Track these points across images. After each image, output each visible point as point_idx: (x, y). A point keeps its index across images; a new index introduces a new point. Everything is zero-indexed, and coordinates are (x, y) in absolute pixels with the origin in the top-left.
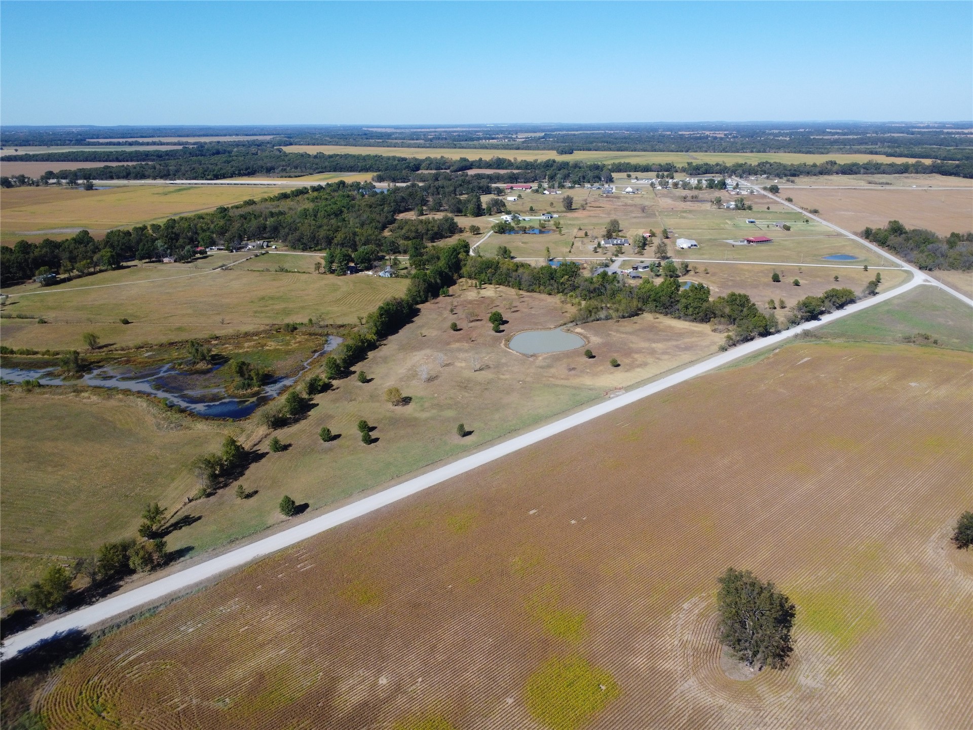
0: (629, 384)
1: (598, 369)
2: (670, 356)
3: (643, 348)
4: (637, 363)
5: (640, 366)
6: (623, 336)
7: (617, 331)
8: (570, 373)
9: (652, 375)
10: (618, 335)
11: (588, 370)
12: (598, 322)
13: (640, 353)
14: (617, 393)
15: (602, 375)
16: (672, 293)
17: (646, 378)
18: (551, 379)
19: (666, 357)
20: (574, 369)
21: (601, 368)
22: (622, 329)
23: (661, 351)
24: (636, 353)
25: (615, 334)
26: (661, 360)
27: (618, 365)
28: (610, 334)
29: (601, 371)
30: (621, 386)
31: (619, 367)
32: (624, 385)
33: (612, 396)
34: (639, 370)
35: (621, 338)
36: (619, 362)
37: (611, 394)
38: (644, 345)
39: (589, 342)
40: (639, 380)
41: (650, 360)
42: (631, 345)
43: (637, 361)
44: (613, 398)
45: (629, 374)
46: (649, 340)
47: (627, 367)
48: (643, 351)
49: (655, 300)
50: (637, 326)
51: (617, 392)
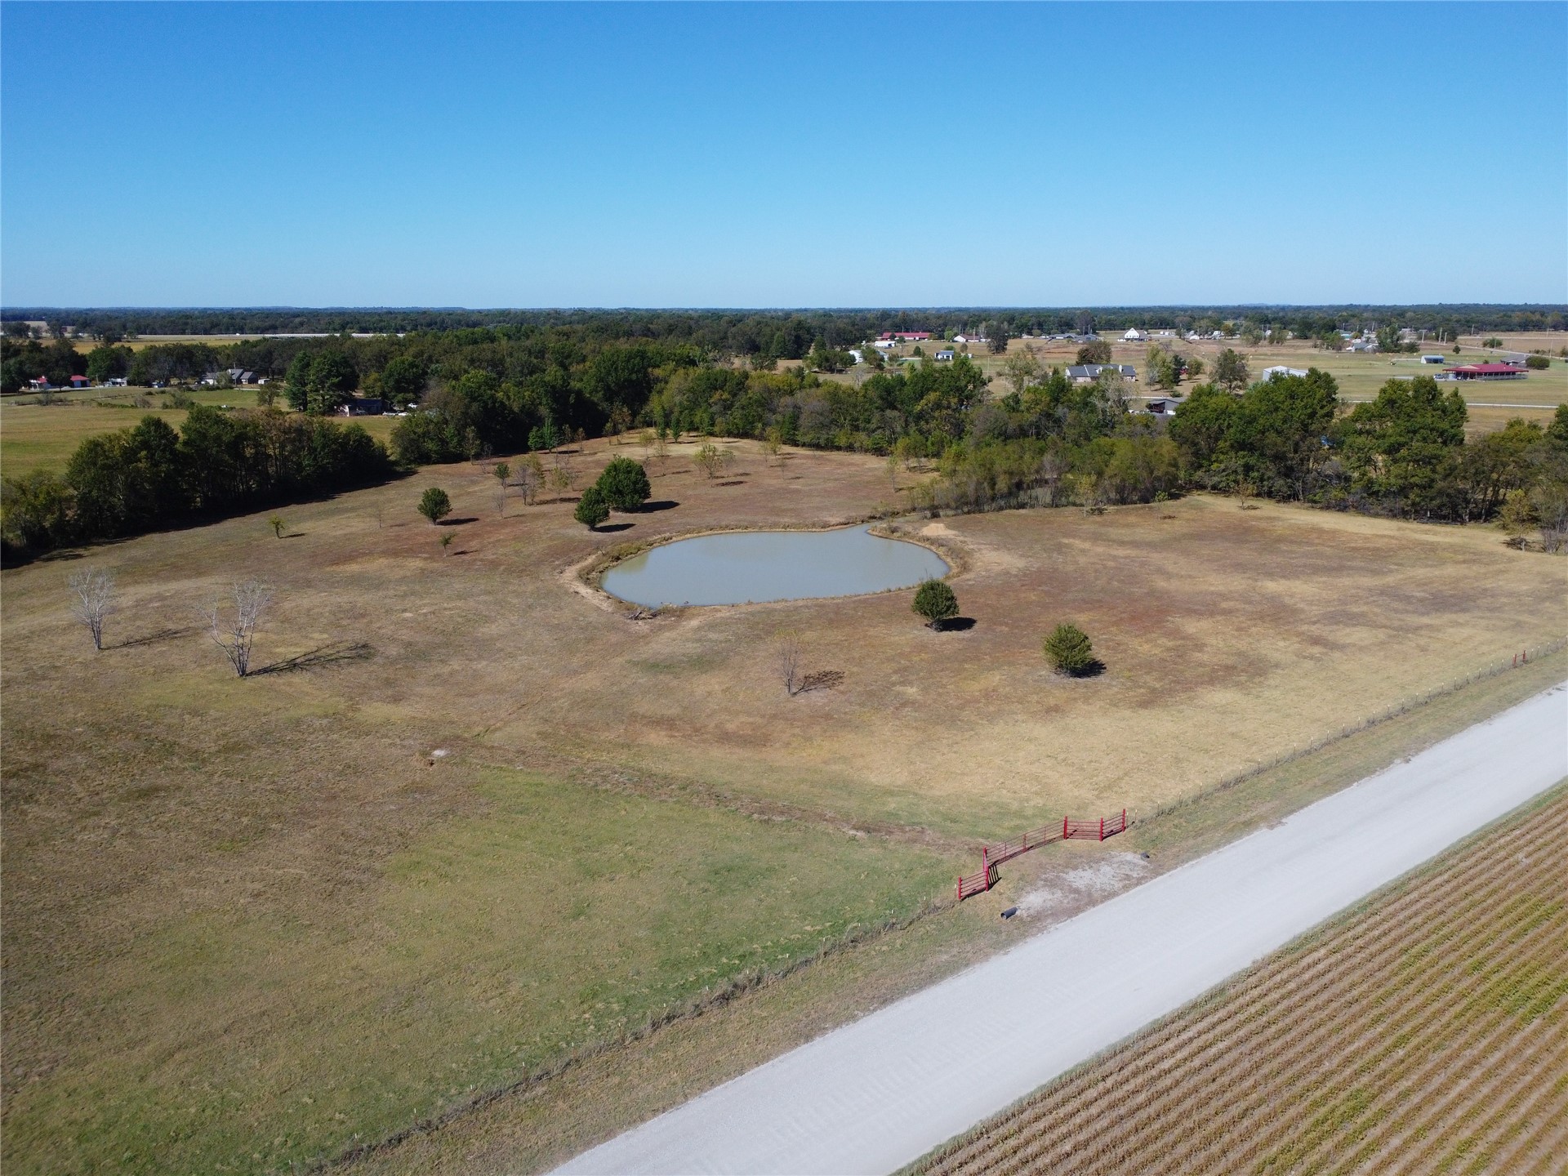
0: (1172, 791)
1: (975, 687)
2: (1381, 635)
3: (1224, 597)
4: (1204, 657)
5: (1221, 675)
6: (1121, 552)
7: (1096, 538)
8: (801, 699)
9: (1314, 735)
10: (1100, 550)
11: (912, 691)
12: (1022, 511)
13: (1212, 614)
14: (1080, 878)
15: (991, 719)
16: (1312, 415)
17: (1279, 749)
18: (656, 738)
19: (1359, 635)
20: (825, 679)
21: (995, 678)
22: (1114, 532)
23: (1316, 611)
24: (1191, 613)
25: (1087, 545)
26: (1341, 647)
27: (1093, 669)
28: (1067, 546)
29: (989, 695)
30: (1106, 810)
31: (1101, 679)
32: (1133, 800)
33: (1033, 900)
34: (1220, 696)
35: (1115, 558)
36: (1099, 653)
37: (1026, 883)
38: (1216, 582)
39: (965, 568)
40: (1240, 768)
41: (1275, 646)
42: (1161, 584)
43: (1200, 647)
44: (1037, 922)
45: (1160, 724)
46: (1240, 567)
47: (1151, 680)
48: (1224, 605)
49: (1241, 446)
50: (1177, 527)
51: (1073, 862)
